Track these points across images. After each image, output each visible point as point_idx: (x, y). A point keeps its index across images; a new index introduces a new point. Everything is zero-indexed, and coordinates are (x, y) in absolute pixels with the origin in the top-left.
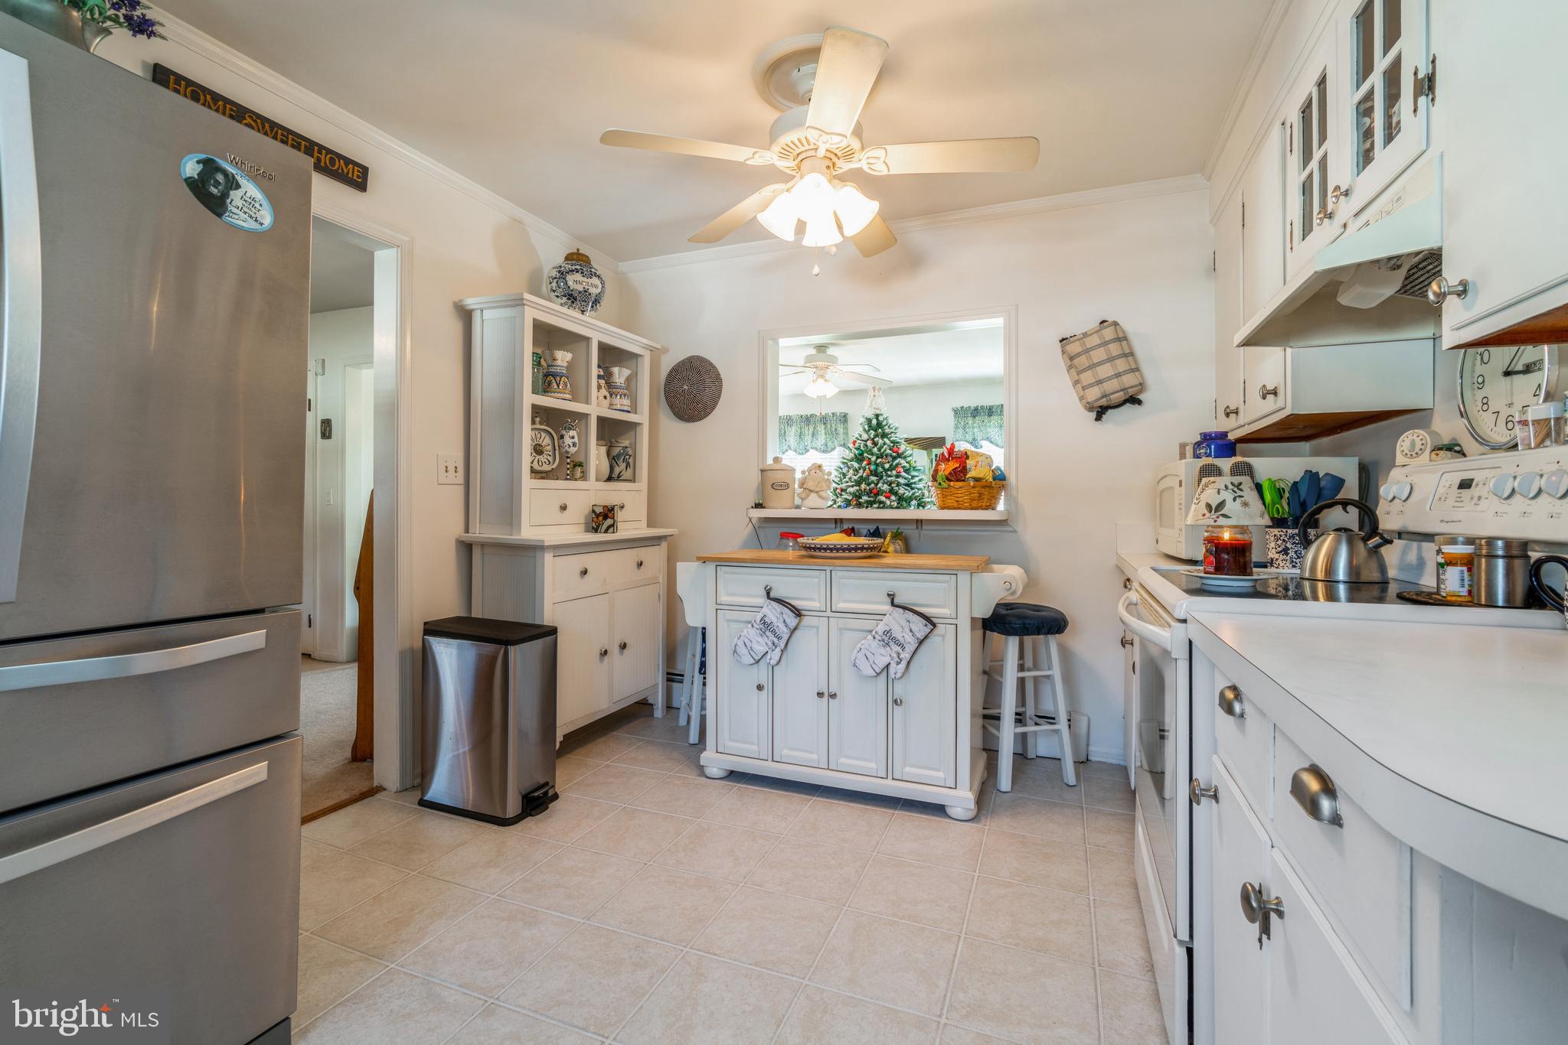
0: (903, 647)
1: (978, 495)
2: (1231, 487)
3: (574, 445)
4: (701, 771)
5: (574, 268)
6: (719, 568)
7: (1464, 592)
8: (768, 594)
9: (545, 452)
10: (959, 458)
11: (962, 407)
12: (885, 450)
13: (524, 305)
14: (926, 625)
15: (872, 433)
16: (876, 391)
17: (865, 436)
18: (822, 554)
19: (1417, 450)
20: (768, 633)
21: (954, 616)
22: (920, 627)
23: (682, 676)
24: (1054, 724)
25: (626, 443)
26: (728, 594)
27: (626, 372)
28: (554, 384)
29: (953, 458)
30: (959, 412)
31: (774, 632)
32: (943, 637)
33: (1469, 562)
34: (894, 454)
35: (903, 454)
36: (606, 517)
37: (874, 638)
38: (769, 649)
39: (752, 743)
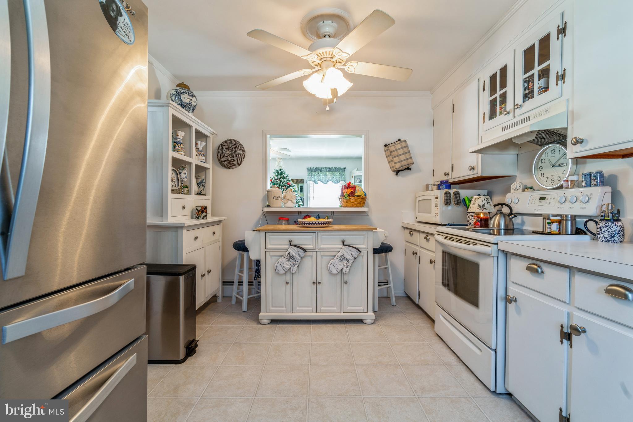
0: (349, 261)
1: (360, 202)
2: (486, 199)
3: (186, 177)
4: (259, 322)
5: (184, 91)
6: (267, 233)
7: (557, 230)
8: (290, 243)
9: (174, 180)
10: (352, 187)
11: (311, 168)
12: (285, 184)
13: (169, 106)
14: (358, 252)
15: (279, 176)
16: (280, 159)
17: (276, 178)
18: (313, 226)
19: (518, 188)
20: (291, 260)
21: (367, 248)
22: (355, 252)
23: (233, 282)
24: (387, 285)
25: (203, 177)
26: (271, 245)
27: (204, 144)
28: (177, 147)
29: (350, 188)
30: (309, 170)
31: (294, 259)
32: (363, 256)
33: (560, 222)
34: (288, 185)
35: (291, 185)
36: (203, 212)
37: (337, 258)
38: (292, 266)
39: (283, 307)
